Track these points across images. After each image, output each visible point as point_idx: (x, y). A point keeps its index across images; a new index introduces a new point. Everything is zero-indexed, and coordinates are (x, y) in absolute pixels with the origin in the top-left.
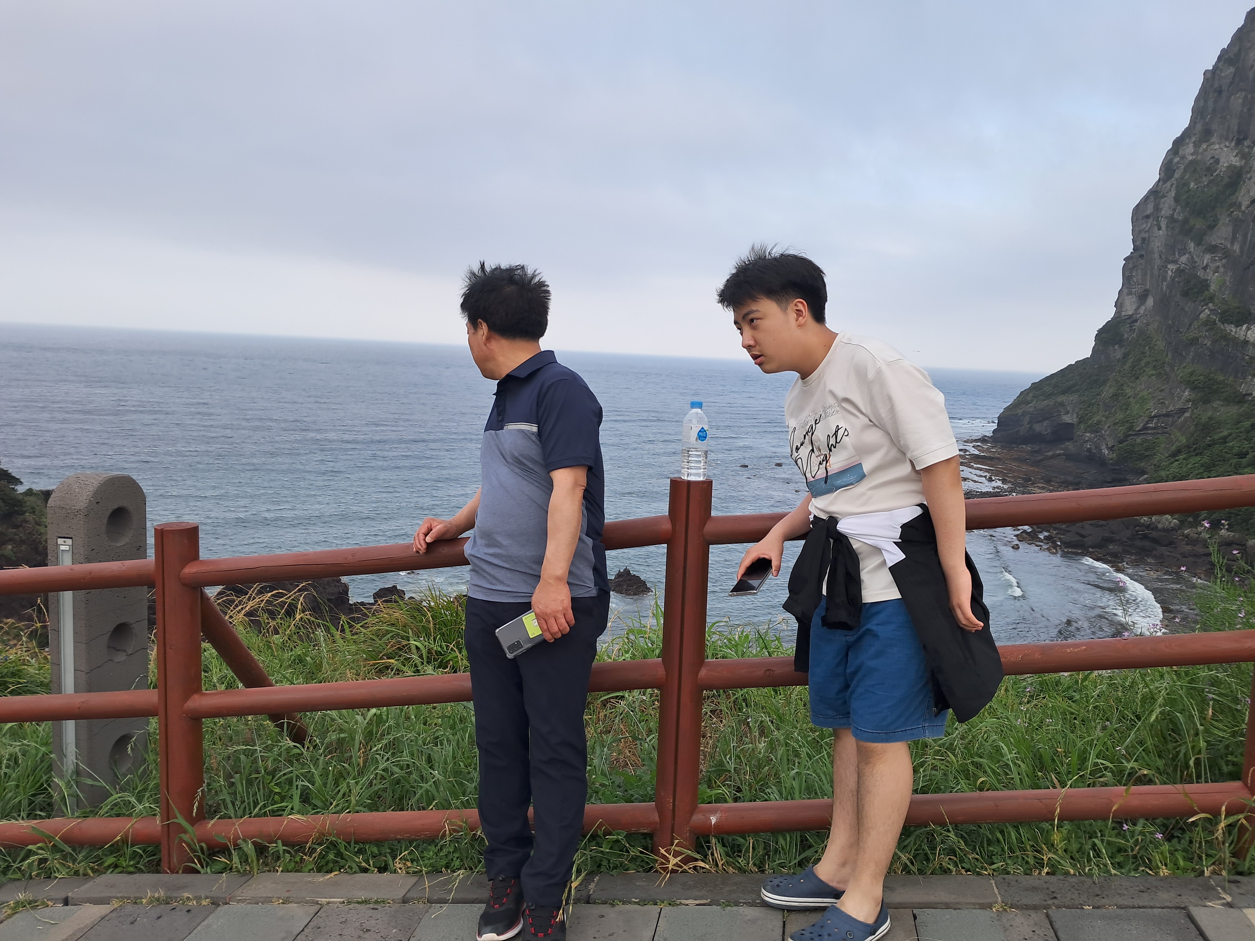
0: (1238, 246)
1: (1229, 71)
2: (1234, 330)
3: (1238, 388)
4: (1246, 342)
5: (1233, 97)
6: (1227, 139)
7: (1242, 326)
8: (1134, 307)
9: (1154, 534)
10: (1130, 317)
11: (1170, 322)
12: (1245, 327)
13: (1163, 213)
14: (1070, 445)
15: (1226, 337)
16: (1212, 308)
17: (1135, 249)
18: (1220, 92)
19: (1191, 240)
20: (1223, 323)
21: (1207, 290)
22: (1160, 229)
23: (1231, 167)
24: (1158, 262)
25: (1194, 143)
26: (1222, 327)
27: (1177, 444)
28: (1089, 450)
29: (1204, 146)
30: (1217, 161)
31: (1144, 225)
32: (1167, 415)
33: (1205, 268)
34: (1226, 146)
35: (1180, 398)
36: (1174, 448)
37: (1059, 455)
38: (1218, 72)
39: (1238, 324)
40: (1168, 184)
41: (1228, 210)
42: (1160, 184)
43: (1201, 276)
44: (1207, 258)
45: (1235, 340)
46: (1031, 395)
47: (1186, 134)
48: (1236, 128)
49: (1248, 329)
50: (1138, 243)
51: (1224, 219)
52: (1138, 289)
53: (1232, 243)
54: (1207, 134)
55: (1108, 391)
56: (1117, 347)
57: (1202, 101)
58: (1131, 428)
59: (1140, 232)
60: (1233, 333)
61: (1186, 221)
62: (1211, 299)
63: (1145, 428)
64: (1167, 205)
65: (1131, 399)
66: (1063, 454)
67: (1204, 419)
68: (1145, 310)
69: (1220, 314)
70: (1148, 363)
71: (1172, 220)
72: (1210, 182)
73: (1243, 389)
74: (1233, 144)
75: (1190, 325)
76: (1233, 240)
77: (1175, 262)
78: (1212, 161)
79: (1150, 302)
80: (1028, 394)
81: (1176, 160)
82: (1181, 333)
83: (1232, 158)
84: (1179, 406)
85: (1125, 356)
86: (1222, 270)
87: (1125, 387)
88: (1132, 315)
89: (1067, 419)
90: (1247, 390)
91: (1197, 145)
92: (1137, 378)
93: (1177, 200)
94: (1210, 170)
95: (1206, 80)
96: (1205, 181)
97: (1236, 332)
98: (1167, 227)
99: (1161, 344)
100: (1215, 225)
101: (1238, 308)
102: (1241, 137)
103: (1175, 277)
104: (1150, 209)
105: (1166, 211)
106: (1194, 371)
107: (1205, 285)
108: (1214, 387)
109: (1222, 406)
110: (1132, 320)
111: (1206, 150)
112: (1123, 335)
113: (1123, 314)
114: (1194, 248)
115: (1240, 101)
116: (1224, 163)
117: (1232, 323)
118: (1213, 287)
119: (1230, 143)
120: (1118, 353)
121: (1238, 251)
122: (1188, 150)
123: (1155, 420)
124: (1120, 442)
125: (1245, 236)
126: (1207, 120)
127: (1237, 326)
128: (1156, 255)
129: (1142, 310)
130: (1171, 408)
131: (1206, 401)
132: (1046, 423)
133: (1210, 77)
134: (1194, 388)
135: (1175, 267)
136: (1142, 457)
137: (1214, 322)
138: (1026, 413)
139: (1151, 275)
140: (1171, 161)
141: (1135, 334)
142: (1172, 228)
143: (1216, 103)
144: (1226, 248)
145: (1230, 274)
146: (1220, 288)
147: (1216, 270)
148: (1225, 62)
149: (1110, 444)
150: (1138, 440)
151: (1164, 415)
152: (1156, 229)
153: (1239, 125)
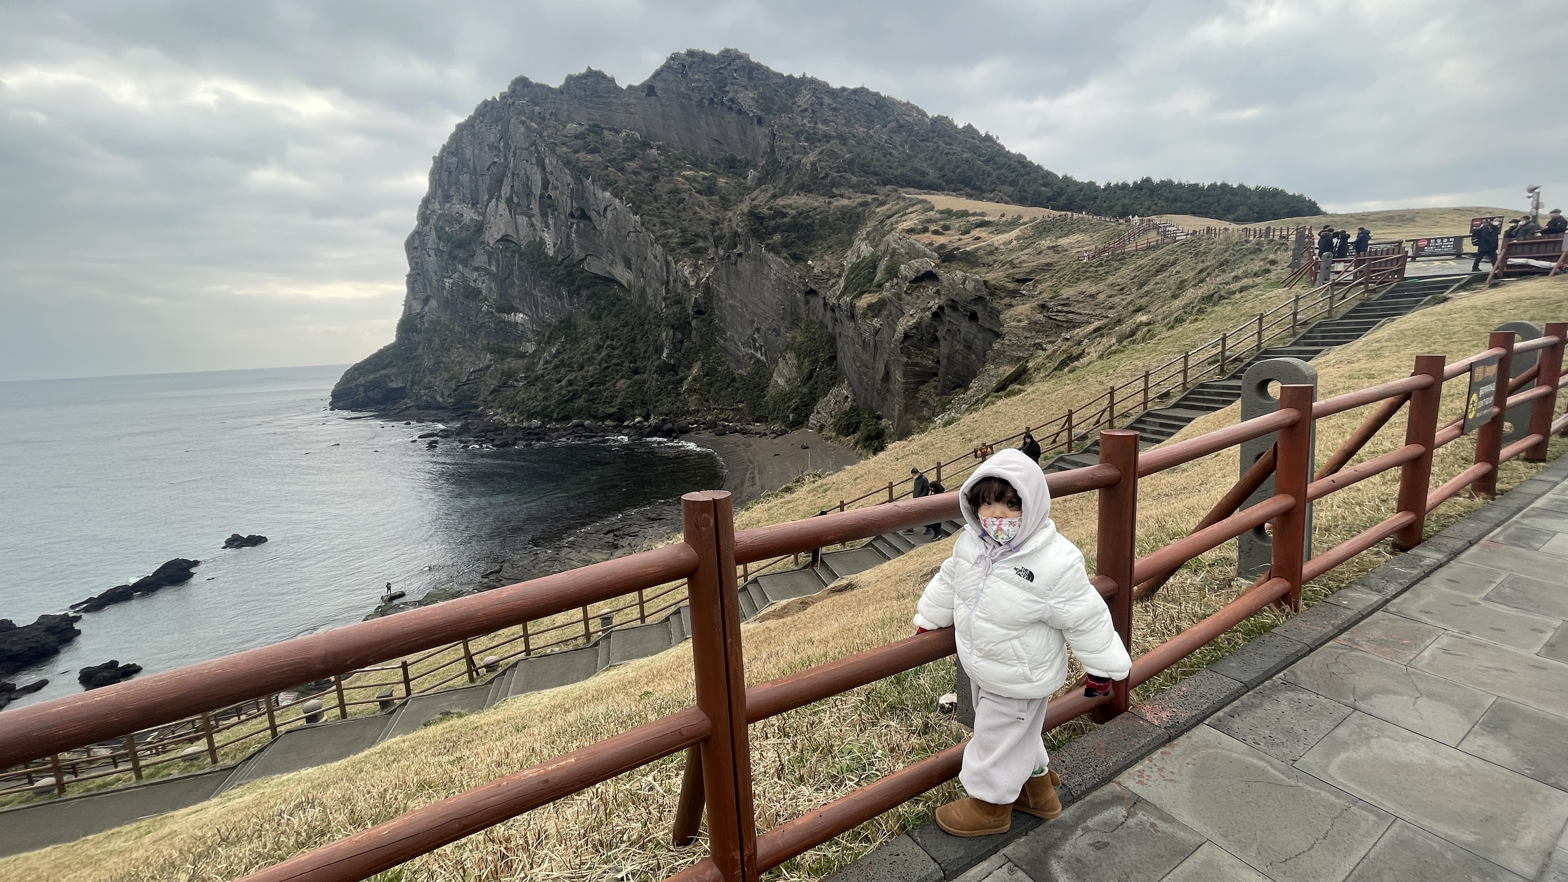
0: (494, 267)
1: (453, 160)
2: (506, 316)
3: (519, 350)
4: (516, 323)
5: (460, 177)
6: (464, 202)
8: (420, 307)
10: (418, 314)
11: (459, 314)
12: (513, 314)
13: (430, 247)
14: (406, 401)
15: (503, 321)
16: (488, 304)
17: (412, 269)
18: (450, 172)
19: (458, 263)
20: (498, 313)
21: (481, 294)
22: (430, 256)
23: (472, 219)
24: (435, 278)
25: (439, 202)
26: (498, 315)
27: (492, 387)
28: (426, 401)
29: (447, 204)
30: (462, 215)
31: (417, 254)
32: (480, 370)
33: (475, 281)
34: (465, 207)
35: (485, 359)
38: (444, 159)
39: (509, 313)
40: (427, 228)
41: (480, 246)
42: (421, 228)
43: (474, 286)
44: (475, 274)
45: (509, 322)
46: (357, 372)
47: (431, 196)
48: (469, 196)
49: (515, 315)
50: (414, 266)
51: (480, 251)
52: (422, 295)
53: (490, 266)
54: (447, 198)
55: (427, 362)
56: (415, 334)
57: (436, 175)
58: (459, 381)
59: (414, 258)
61: (450, 253)
63: (468, 380)
64: (432, 240)
65: (450, 364)
68: (430, 308)
69: (495, 307)
70: (454, 341)
71: (437, 250)
72: (460, 228)
73: (522, 349)
74: (470, 206)
75: (476, 315)
76: (490, 264)
77: (450, 277)
78: (457, 215)
79: (433, 303)
80: (352, 373)
81: (428, 213)
82: (471, 320)
83: (472, 214)
84: (487, 363)
85: (430, 338)
86: (487, 281)
87: (441, 358)
89: (393, 385)
90: (525, 350)
91: (441, 203)
92: (449, 351)
93: (439, 238)
94: (457, 220)
95: (436, 163)
96: (456, 227)
97: (508, 317)
98: (436, 255)
99: (458, 328)
100: (474, 255)
101: (504, 304)
102: (474, 200)
103: (452, 287)
104: (417, 243)
105: (431, 245)
106: (488, 343)
107: (478, 291)
108: (504, 350)
110: (421, 315)
111: (449, 207)
112: (418, 326)
113: (413, 312)
114: (463, 268)
115: (467, 179)
116: (467, 217)
117: (503, 313)
118: (484, 292)
119: (467, 205)
120: (419, 337)
121: (495, 270)
122: (436, 206)
123: (473, 374)
124: (455, 391)
125: (497, 261)
126: (444, 188)
128: (432, 273)
129: (427, 309)
130: (481, 366)
131: (502, 359)
133: (438, 162)
134: (492, 352)
135: (451, 281)
136: (473, 398)
137: (492, 313)
138: (357, 386)
139: (431, 285)
140: (424, 213)
141: (426, 325)
142: (441, 256)
143: (448, 178)
144: (486, 268)
145: (493, 284)
146: (490, 293)
147: (484, 281)
148: (448, 153)
149: (446, 393)
150: (466, 387)
151: (478, 371)
152: (427, 256)
153: (471, 194)
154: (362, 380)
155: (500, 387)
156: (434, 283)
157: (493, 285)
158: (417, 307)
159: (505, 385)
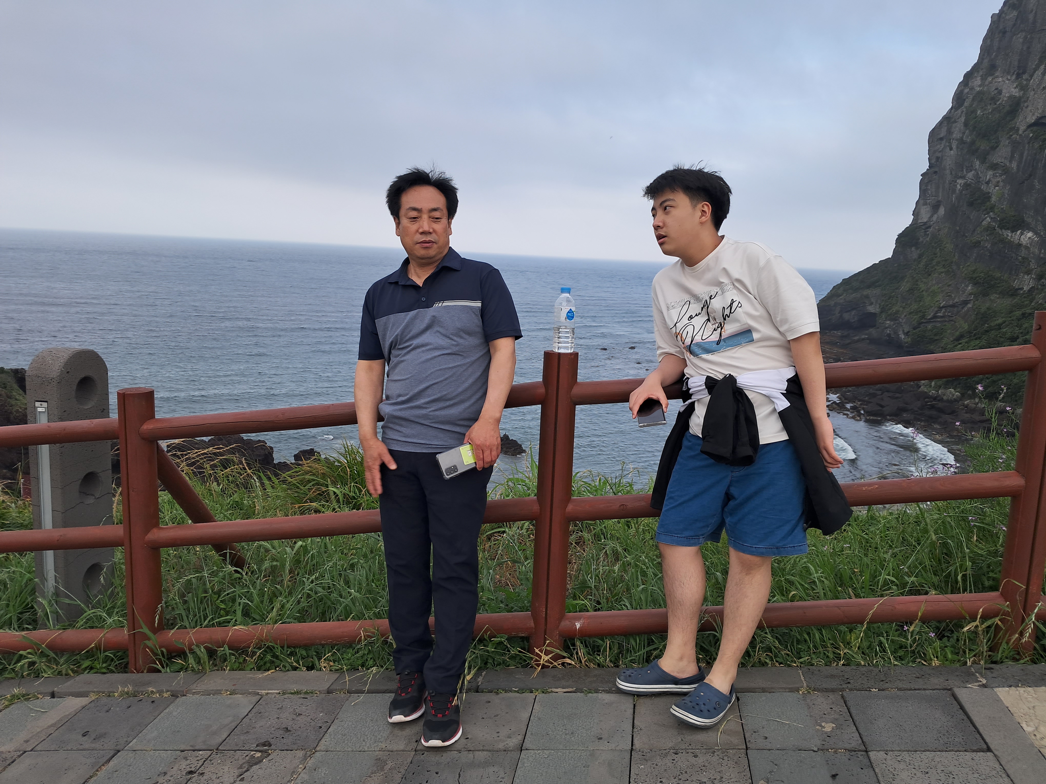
0: (1016, 164)
1: (1012, 16)
2: (1010, 235)
3: (1012, 284)
4: (1020, 245)
5: (1014, 37)
6: (1008, 73)
7: (1017, 231)
8: (929, 215)
9: (940, 405)
11: (958, 228)
12: (1019, 232)
13: (954, 136)
14: (873, 331)
15: (1003, 241)
16: (993, 216)
17: (930, 166)
18: (1004, 33)
19: (977, 158)
20: (1001, 229)
21: (989, 201)
22: (951, 149)
23: (1011, 97)
24: (949, 178)
25: (981, 76)
26: (1000, 232)
28: (889, 335)
29: (990, 79)
30: (1000, 92)
31: (939, 146)
32: (953, 306)
33: (988, 183)
34: (1007, 79)
35: (964, 292)
36: (958, 333)
37: (863, 339)
38: (1004, 15)
39: (1014, 230)
40: (959, 111)
41: (1008, 133)
42: (953, 111)
43: (984, 189)
44: (990, 174)
45: (1010, 243)
46: (842, 289)
47: (976, 68)
48: (1016, 63)
49: (1022, 234)
50: (933, 161)
51: (1004, 141)
52: (933, 200)
53: (1011, 162)
54: (992, 68)
55: (905, 286)
56: (913, 249)
57: (989, 41)
58: (923, 317)
59: (935, 152)
60: (1009, 238)
61: (973, 142)
62: (992, 208)
63: (935, 317)
64: (958, 130)
65: (924, 293)
66: (867, 339)
67: (983, 310)
68: (938, 218)
69: (1000, 221)
70: (938, 263)
71: (961, 141)
72: (994, 110)
73: (1016, 284)
74: (1014, 77)
75: (974, 230)
76: (1012, 158)
77: (963, 177)
78: (996, 92)
79: (942, 211)
80: (839, 288)
81: (966, 90)
82: (966, 237)
83: (1013, 90)
85: (920, 256)
86: (1001, 184)
87: (919, 283)
88: (926, 222)
89: (871, 309)
90: (1019, 285)
91: (984, 78)
92: (930, 275)
93: (966, 124)
94: (994, 99)
95: (993, 22)
96: (990, 108)
97: (1012, 236)
98: (957, 148)
99: (949, 247)
100: (997, 146)
101: (1013, 216)
102: (1021, 72)
103: (963, 190)
104: (943, 133)
105: (956, 134)
106: (976, 270)
107: (987, 197)
108: (992, 283)
109: (998, 298)
110: (927, 226)
111: (991, 83)
112: (919, 239)
113: (920, 221)
114: (979, 165)
115: (1021, 40)
116: (1006, 94)
117: (1008, 229)
118: (994, 199)
119: (1011, 76)
120: (914, 253)
121: (1015, 169)
122: (977, 82)
123: (943, 310)
124: (914, 329)
125: (1021, 155)
126: (993, 57)
127: (1012, 232)
128: (948, 172)
129: (935, 218)
130: (956, 300)
131: (985, 294)
132: (853, 313)
133: (997, 19)
134: (975, 284)
135: (963, 182)
137: (994, 228)
139: (943, 188)
140: (961, 92)
141: (929, 237)
142: (962, 149)
143: (1000, 42)
144: (1005, 165)
145: (1008, 187)
146: (1000, 200)
147: (997, 184)
149: (906, 330)
150: (929, 327)
151: (951, 306)
152: (948, 149)
153: (1019, 61)
156: (947, 185)
158: (925, 214)
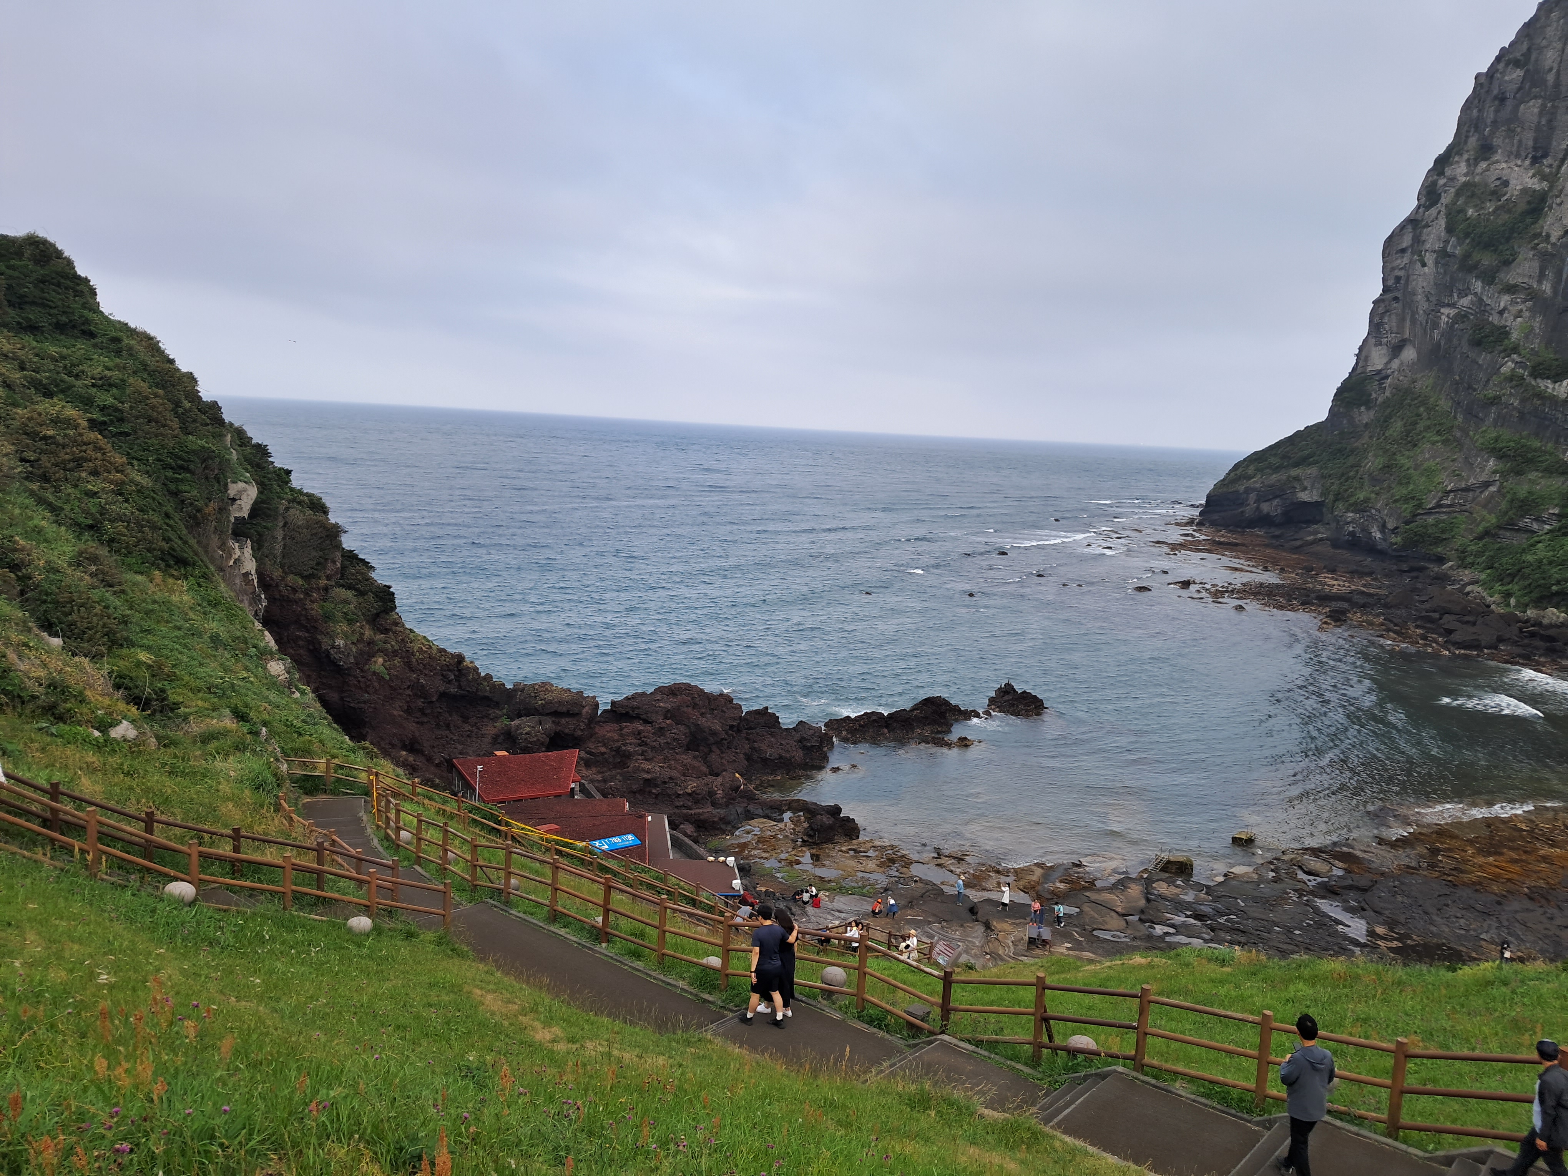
0: (1549, 285)
1: (1514, 76)
5: (1522, 106)
6: (1518, 156)
7: (1561, 381)
8: (1385, 360)
10: (1379, 372)
11: (1457, 378)
13: (1428, 246)
14: (1322, 529)
15: (1541, 395)
16: (1519, 360)
17: (1386, 290)
18: (1503, 99)
19: (1477, 277)
20: (1535, 378)
21: (1508, 338)
23: (1525, 191)
24: (1423, 305)
25: (1468, 161)
26: (1533, 383)
27: (1484, 524)
28: (1353, 534)
29: (1483, 165)
30: (1506, 183)
31: (1399, 261)
32: (1467, 489)
33: (1501, 313)
34: (1517, 165)
35: (1483, 469)
36: (1481, 528)
37: (1321, 540)
38: (1498, 75)
39: (1557, 379)
40: (1433, 211)
41: (1530, 242)
42: (1421, 210)
43: (1496, 322)
44: (1505, 300)
45: (1553, 398)
46: (1252, 468)
47: (1454, 148)
48: (1531, 143)
50: (1390, 282)
51: (1526, 253)
52: (1393, 338)
53: (1540, 282)
54: (1486, 150)
56: (1363, 409)
57: (1475, 112)
58: (1419, 506)
59: (1393, 269)
60: (1549, 391)
61: (1467, 256)
62: (1515, 349)
63: (1438, 506)
64: (1434, 237)
65: (1412, 471)
67: (1520, 494)
68: (1402, 364)
69: (1533, 367)
70: (1428, 427)
71: (1443, 254)
72: (1497, 209)
74: (1527, 162)
75: (1488, 380)
76: (1541, 277)
77: (1452, 305)
78: (1498, 183)
79: (1409, 354)
80: (1248, 466)
81: (1442, 181)
82: (1475, 390)
83: (1527, 180)
84: (1483, 478)
85: (1387, 419)
87: (1398, 457)
88: (1381, 370)
89: (1305, 497)
91: (1473, 163)
92: (1415, 445)
93: (1450, 230)
95: (1479, 84)
96: (1490, 207)
97: (1554, 388)
98: (1437, 263)
99: (1444, 404)
100: (1514, 260)
102: (1539, 154)
103: (1454, 323)
104: (1406, 241)
105: (1432, 244)
106: (1499, 436)
107: (1503, 333)
108: (1529, 455)
109: (1542, 477)
110: (1381, 376)
111: (1486, 170)
112: (1371, 395)
113: (1369, 368)
114: (1483, 288)
115: (1536, 110)
116: (1516, 186)
117: (1548, 378)
118: (1514, 336)
119: (1523, 161)
120: (1365, 416)
121: (1548, 291)
122: (1460, 170)
123: (1452, 495)
124: (1407, 523)
125: (1558, 273)
126: (1486, 133)
127: (1555, 382)
128: (1421, 297)
129: (1395, 365)
130: (1472, 481)
131: (1519, 473)
132: (1275, 502)
133: (1485, 81)
134: (1501, 457)
135: (1452, 312)
136: (1438, 541)
137: (1522, 378)
138: (1248, 491)
139: (1413, 321)
140: (1434, 184)
141: (1388, 394)
142: (1446, 265)
143: (1497, 111)
144: (1531, 287)
145: (1539, 319)
146: (1527, 337)
147: (1519, 314)
148: (1507, 64)
149: (1391, 525)
150: (1431, 520)
151: (1463, 490)
152: (1419, 265)
153: (1536, 140)
154: (1256, 482)
155: (1499, 527)
156: (1421, 317)
157: (1537, 324)
158: (1378, 360)
159: (1511, 526)
